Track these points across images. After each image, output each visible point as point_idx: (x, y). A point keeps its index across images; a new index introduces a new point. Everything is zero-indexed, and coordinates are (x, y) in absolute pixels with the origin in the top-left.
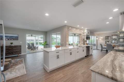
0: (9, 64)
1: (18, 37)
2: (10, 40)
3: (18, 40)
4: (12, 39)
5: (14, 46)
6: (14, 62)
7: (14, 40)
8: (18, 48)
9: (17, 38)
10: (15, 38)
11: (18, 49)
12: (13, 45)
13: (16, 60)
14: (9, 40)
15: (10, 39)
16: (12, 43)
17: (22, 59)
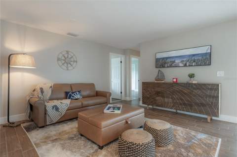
0: (146, 146)
1: (210, 54)
2: (189, 66)
3: (210, 64)
4: (194, 62)
5: (195, 84)
6: (181, 141)
7: (197, 65)
8: (208, 92)
9: (208, 57)
10: (200, 58)
11: (207, 96)
12: (194, 81)
13: (193, 133)
14: (185, 65)
15: (187, 65)
16: (192, 76)
17: (214, 139)
